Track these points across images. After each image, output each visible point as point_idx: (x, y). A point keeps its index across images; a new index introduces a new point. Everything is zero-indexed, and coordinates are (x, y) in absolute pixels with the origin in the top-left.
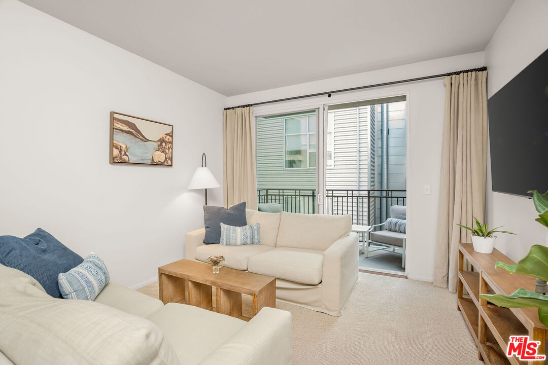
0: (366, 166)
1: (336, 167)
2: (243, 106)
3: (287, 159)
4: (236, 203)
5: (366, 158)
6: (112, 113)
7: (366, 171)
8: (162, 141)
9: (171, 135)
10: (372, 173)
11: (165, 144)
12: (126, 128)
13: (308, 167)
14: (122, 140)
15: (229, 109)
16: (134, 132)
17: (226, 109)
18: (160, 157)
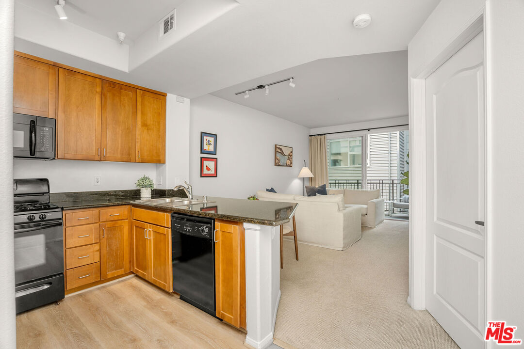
0: (396, 165)
1: (372, 165)
2: (321, 135)
3: (332, 159)
4: (323, 184)
5: (396, 158)
6: (276, 145)
7: (396, 168)
8: (289, 155)
9: (292, 152)
10: (401, 170)
11: (290, 156)
12: (280, 151)
13: (349, 166)
14: (279, 156)
15: (312, 135)
16: (282, 153)
17: (311, 136)
18: (288, 162)
